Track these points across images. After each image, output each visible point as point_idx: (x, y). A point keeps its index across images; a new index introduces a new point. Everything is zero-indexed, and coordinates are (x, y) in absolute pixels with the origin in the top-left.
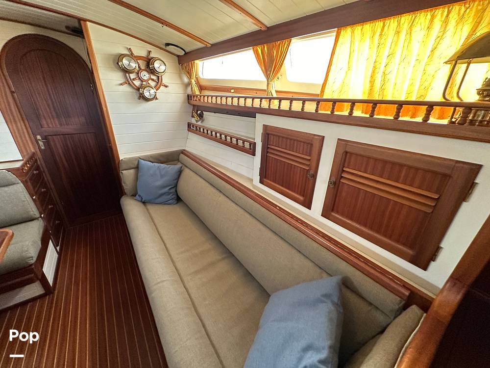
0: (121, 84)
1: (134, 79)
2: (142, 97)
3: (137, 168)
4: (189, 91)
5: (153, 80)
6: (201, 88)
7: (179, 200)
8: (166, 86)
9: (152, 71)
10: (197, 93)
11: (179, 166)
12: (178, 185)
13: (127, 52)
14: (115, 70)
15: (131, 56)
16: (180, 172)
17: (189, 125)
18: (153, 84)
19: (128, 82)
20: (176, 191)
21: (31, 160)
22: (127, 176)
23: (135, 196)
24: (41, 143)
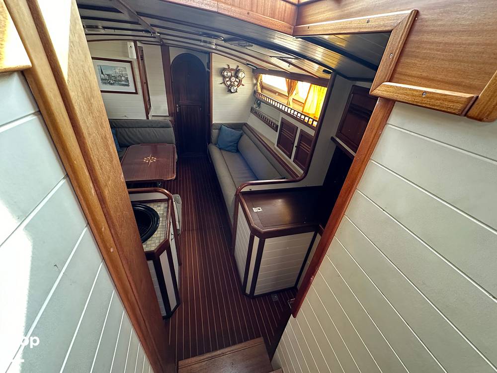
0: (221, 84)
2: (230, 91)
3: (220, 129)
4: (255, 89)
5: (237, 81)
6: (262, 88)
7: (238, 151)
8: (243, 85)
10: (260, 91)
11: (242, 132)
12: (239, 143)
15: (229, 69)
17: (252, 109)
19: (224, 83)
22: (215, 132)
24: (178, 109)
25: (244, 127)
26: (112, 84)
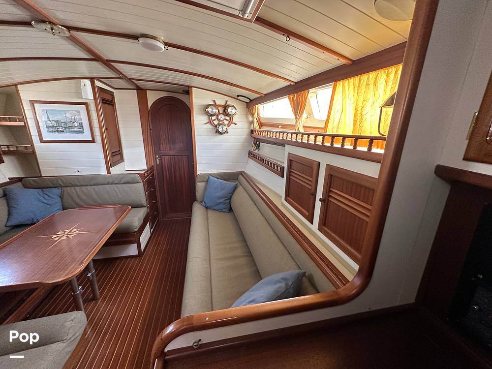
0: (206, 124)
1: (214, 120)
2: (218, 132)
3: (207, 181)
4: (252, 127)
5: (227, 120)
6: (261, 125)
7: (231, 210)
8: (235, 124)
9: (227, 114)
10: (257, 128)
11: (236, 183)
12: (232, 198)
13: (213, 103)
14: (203, 115)
15: (215, 105)
16: (236, 188)
17: (250, 153)
18: (226, 122)
19: (210, 122)
20: (230, 202)
21: (151, 169)
22: (200, 186)
23: (202, 202)
24: (158, 160)
25: (241, 177)
26: (60, 132)
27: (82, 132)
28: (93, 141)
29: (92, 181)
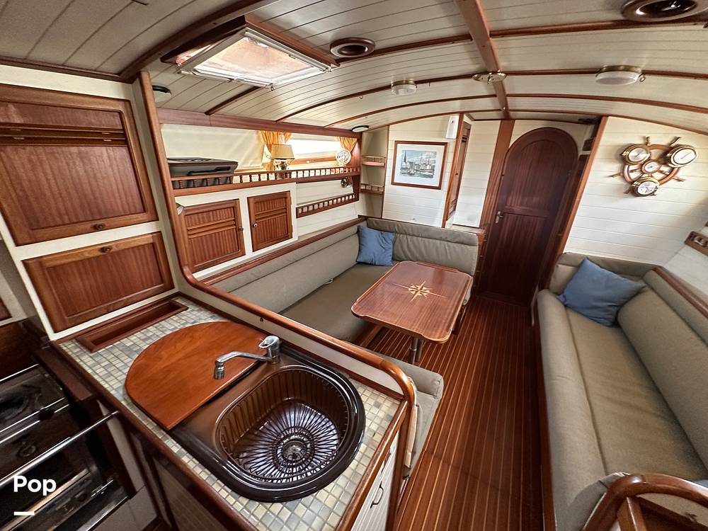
0: (612, 176)
1: (632, 171)
2: (633, 192)
3: (578, 267)
5: (661, 172)
7: (615, 323)
8: (680, 180)
9: (667, 162)
12: (625, 307)
14: (613, 161)
15: (646, 145)
17: (694, 237)
18: (658, 177)
19: (623, 174)
22: (562, 271)
23: (559, 295)
24: (498, 218)
25: (653, 275)
26: (411, 175)
27: (431, 177)
28: (439, 188)
29: (425, 233)
